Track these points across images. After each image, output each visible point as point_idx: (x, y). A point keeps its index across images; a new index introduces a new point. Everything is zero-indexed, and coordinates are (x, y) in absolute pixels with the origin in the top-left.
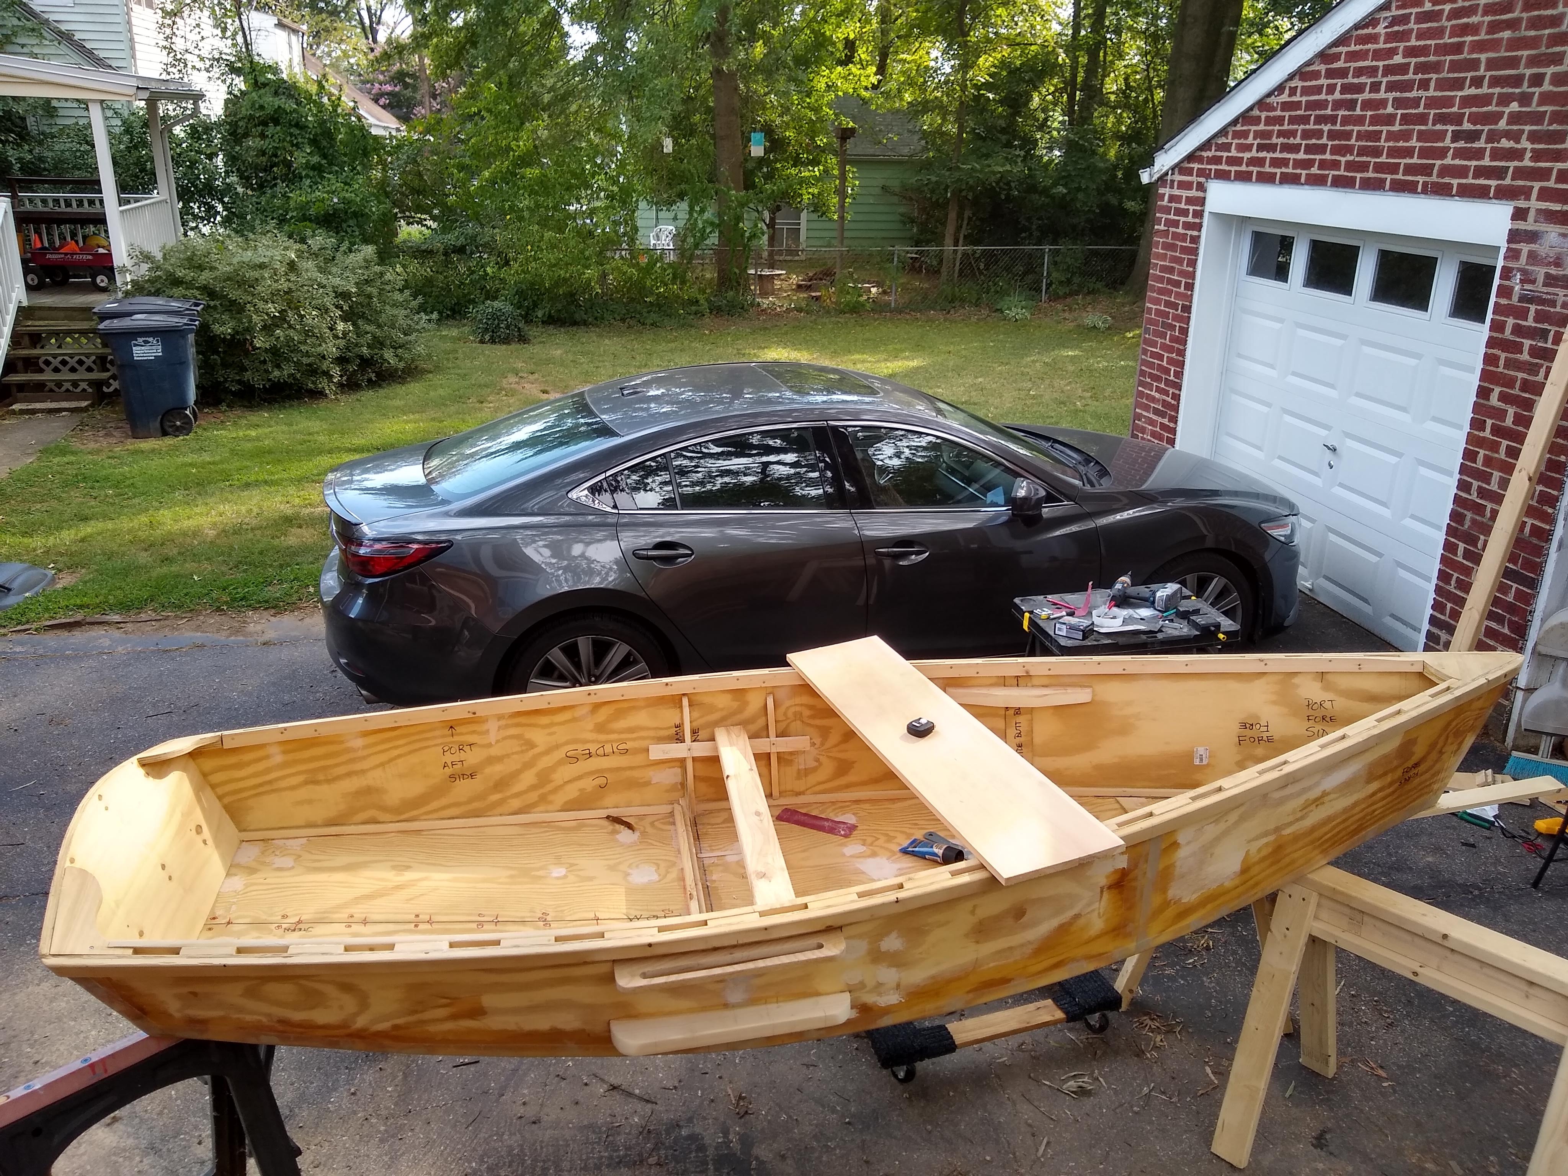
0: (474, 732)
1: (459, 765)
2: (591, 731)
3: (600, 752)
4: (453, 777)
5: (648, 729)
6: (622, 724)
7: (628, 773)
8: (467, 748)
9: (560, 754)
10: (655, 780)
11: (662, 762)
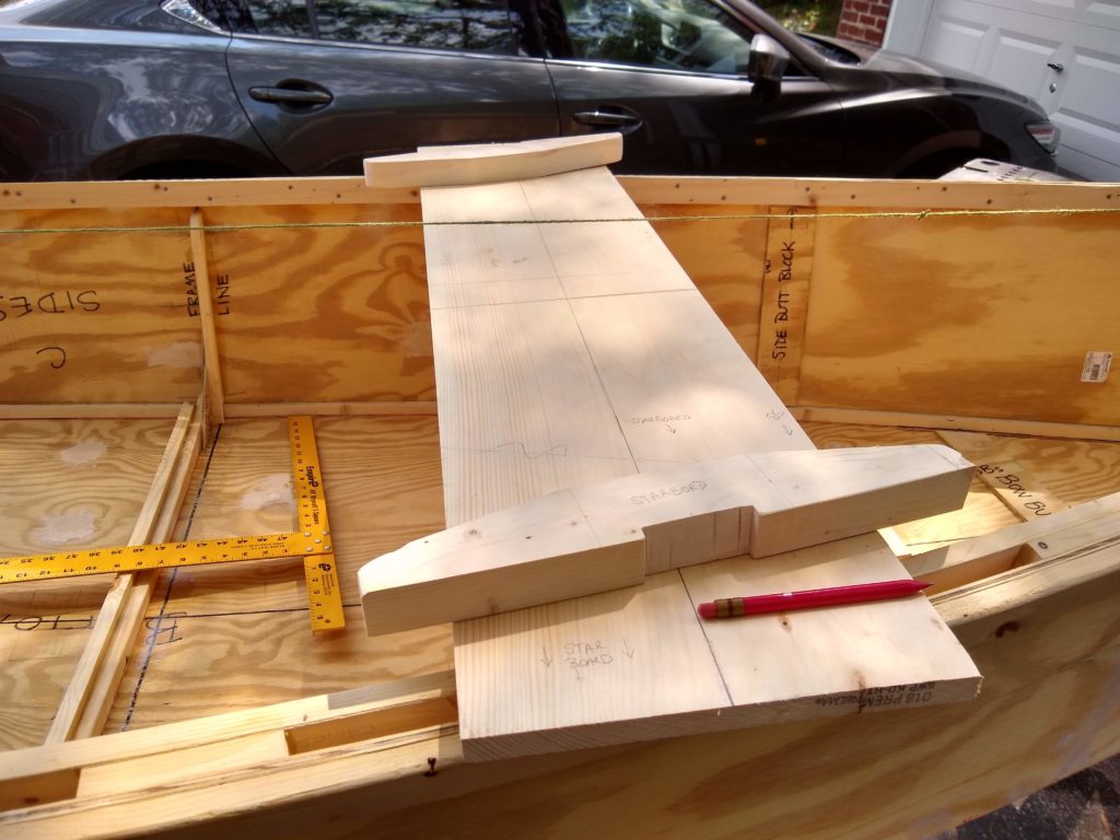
2: (27, 265)
3: (47, 303)
5: (134, 269)
6: (84, 257)
7: (103, 346)
10: (153, 361)
11: (166, 332)
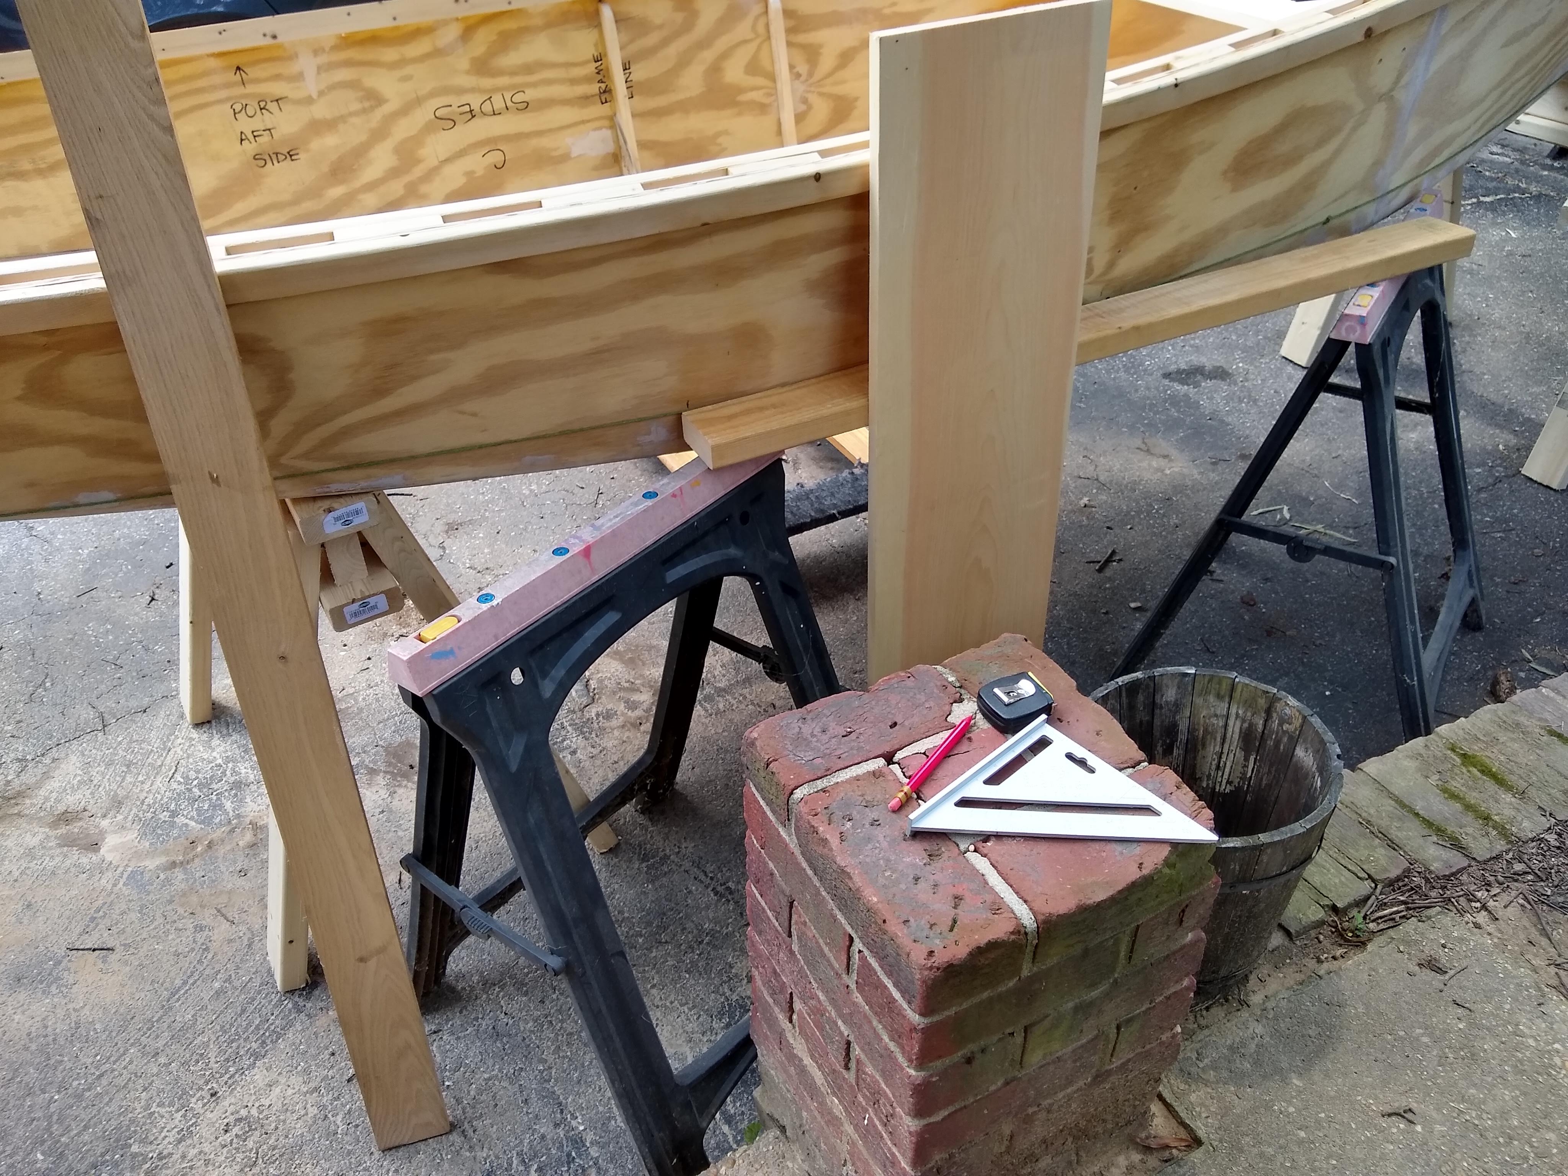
0: (277, 77)
1: (265, 139)
2: (468, 72)
3: (487, 108)
4: (261, 159)
5: (553, 65)
6: (512, 59)
7: (534, 142)
8: (272, 106)
9: (423, 115)
10: (575, 153)
11: (583, 122)
